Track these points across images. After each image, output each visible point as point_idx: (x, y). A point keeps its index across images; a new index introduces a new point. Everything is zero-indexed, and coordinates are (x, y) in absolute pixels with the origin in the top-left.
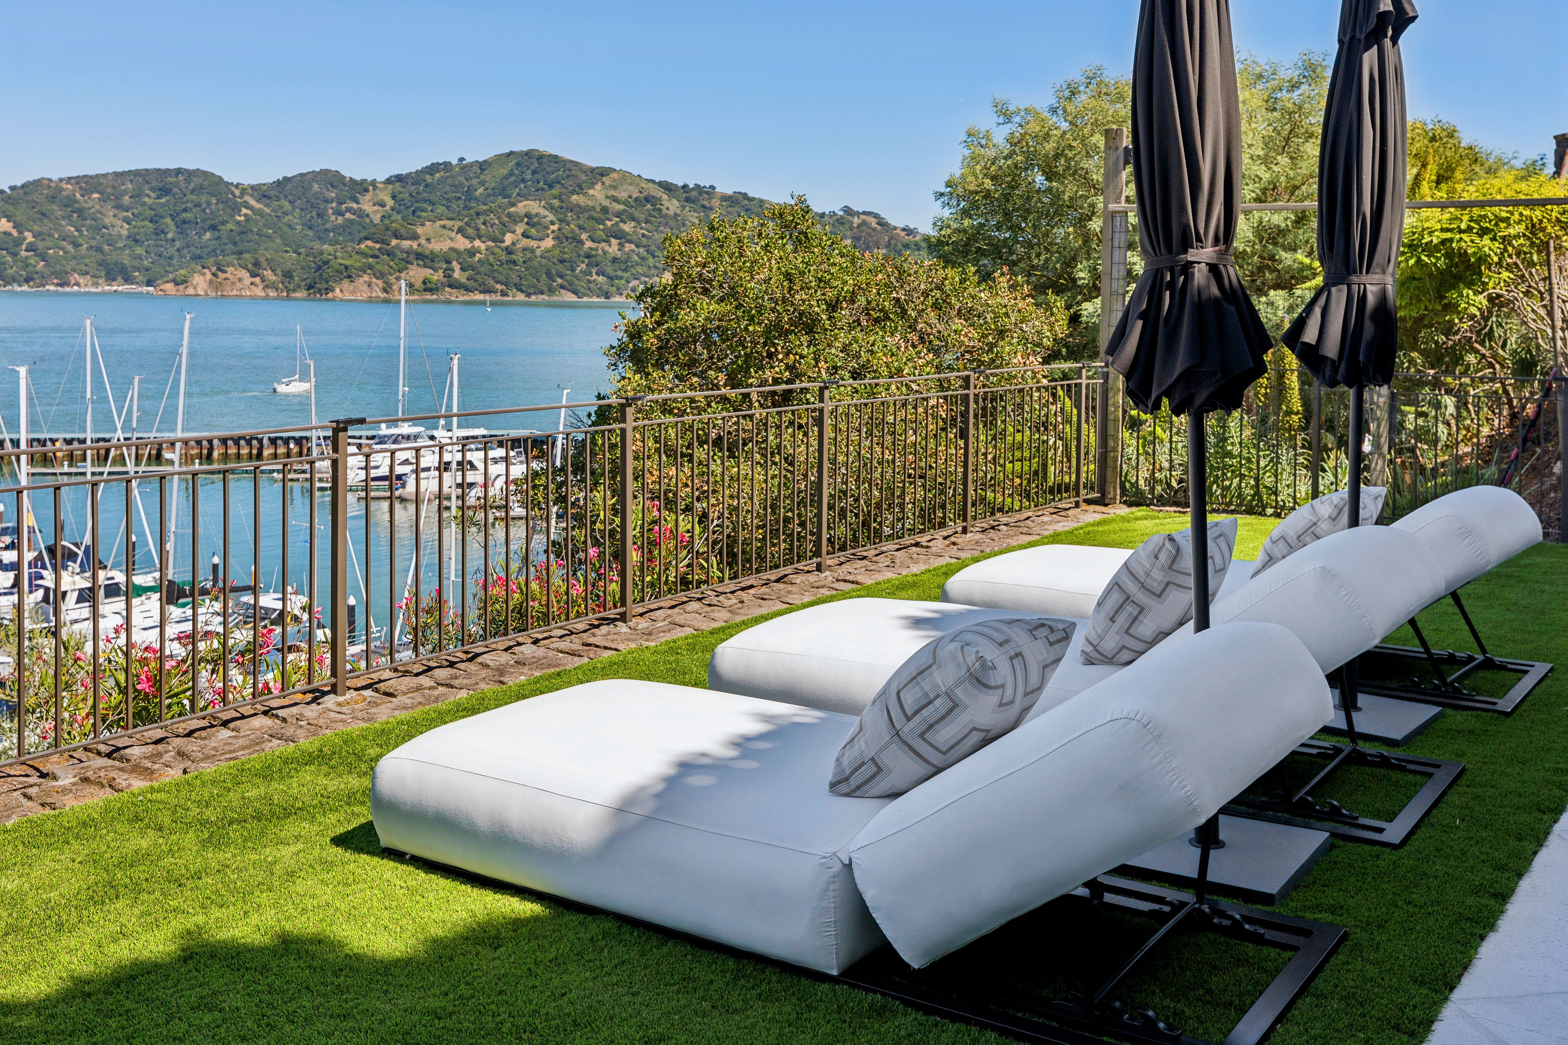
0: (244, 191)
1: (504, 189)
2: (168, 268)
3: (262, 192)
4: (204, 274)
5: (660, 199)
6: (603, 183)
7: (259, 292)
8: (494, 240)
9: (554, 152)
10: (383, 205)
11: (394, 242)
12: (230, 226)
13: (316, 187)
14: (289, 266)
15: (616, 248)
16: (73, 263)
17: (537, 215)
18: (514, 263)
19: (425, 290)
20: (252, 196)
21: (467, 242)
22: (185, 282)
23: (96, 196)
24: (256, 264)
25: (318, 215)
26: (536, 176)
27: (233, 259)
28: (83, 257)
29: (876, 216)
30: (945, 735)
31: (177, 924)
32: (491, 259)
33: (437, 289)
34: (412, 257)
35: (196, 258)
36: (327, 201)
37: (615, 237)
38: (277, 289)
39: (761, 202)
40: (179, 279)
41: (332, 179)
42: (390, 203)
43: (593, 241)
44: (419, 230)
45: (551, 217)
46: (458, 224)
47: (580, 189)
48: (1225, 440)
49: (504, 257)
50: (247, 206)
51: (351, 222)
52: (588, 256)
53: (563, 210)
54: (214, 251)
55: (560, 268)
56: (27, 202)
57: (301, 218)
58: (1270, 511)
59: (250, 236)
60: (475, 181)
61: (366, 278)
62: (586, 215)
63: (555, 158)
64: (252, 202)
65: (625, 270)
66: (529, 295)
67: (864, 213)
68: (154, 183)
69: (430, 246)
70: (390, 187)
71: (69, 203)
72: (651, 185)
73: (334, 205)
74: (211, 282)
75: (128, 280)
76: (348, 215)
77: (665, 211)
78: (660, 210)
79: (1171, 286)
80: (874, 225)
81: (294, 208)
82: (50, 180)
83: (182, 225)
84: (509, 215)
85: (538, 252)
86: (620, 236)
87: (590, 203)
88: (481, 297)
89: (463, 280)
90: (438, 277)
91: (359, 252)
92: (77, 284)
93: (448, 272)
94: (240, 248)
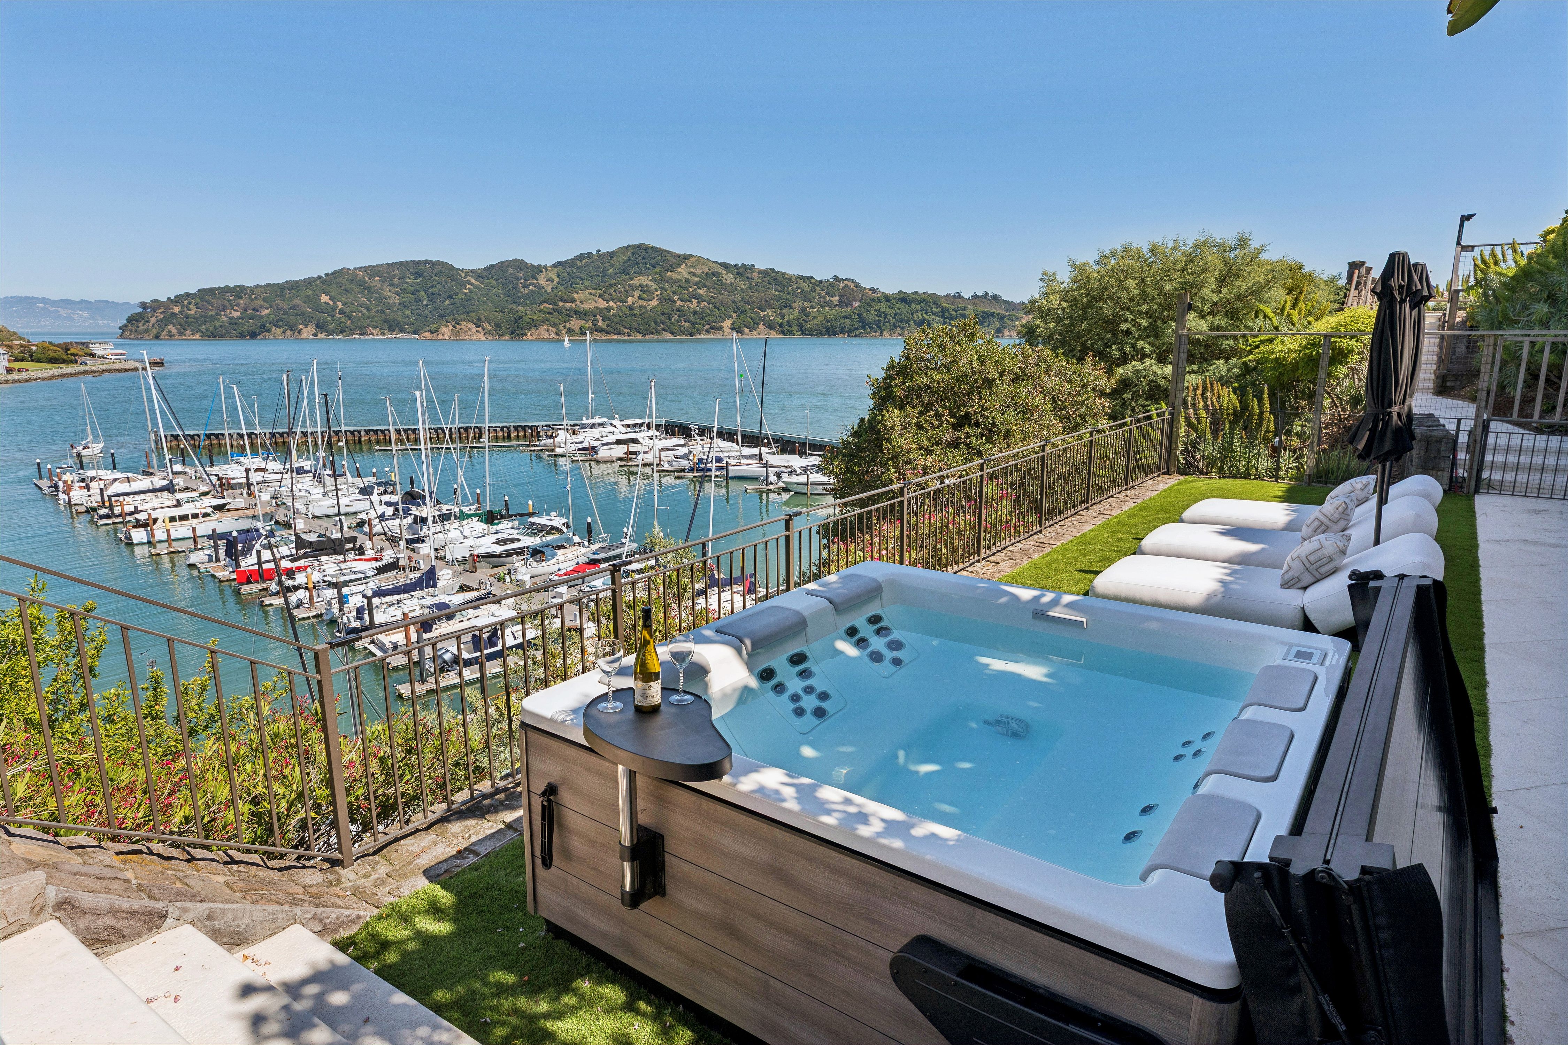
0: (467, 274)
1: (625, 269)
2: (424, 323)
3: (478, 274)
4: (448, 326)
5: (721, 274)
6: (686, 264)
8: (621, 301)
9: (655, 245)
10: (551, 280)
11: (561, 304)
12: (460, 296)
13: (510, 270)
14: (498, 320)
15: (696, 305)
16: (368, 321)
17: (647, 285)
18: (634, 315)
19: (582, 333)
20: (471, 276)
21: (606, 303)
22: (437, 331)
23: (377, 278)
24: (479, 319)
25: (513, 288)
26: (644, 260)
27: (464, 316)
28: (373, 317)
29: (854, 281)
32: (620, 313)
33: (588, 333)
34: (572, 313)
35: (442, 316)
36: (518, 279)
37: (695, 298)
38: (492, 335)
39: (783, 274)
40: (433, 330)
41: (519, 265)
42: (556, 279)
43: (681, 301)
44: (576, 296)
45: (655, 286)
46: (599, 292)
47: (672, 268)
49: (628, 312)
50: (470, 283)
51: (532, 291)
52: (679, 311)
53: (662, 282)
54: (452, 311)
55: (663, 318)
56: (336, 283)
57: (502, 290)
59: (473, 302)
60: (607, 265)
61: (545, 327)
62: (677, 285)
63: (655, 249)
64: (473, 281)
65: (702, 319)
66: (644, 335)
67: (847, 280)
68: (412, 270)
69: (584, 306)
70: (555, 268)
71: (361, 283)
72: (715, 265)
73: (521, 281)
75: (402, 331)
76: (531, 288)
77: (724, 281)
78: (721, 281)
80: (852, 287)
81: (498, 283)
82: (349, 269)
83: (432, 296)
84: (630, 286)
85: (648, 309)
86: (698, 297)
87: (679, 277)
88: (615, 337)
89: (604, 327)
90: (589, 324)
91: (541, 311)
92: (372, 334)
93: (594, 322)
94: (466, 309)
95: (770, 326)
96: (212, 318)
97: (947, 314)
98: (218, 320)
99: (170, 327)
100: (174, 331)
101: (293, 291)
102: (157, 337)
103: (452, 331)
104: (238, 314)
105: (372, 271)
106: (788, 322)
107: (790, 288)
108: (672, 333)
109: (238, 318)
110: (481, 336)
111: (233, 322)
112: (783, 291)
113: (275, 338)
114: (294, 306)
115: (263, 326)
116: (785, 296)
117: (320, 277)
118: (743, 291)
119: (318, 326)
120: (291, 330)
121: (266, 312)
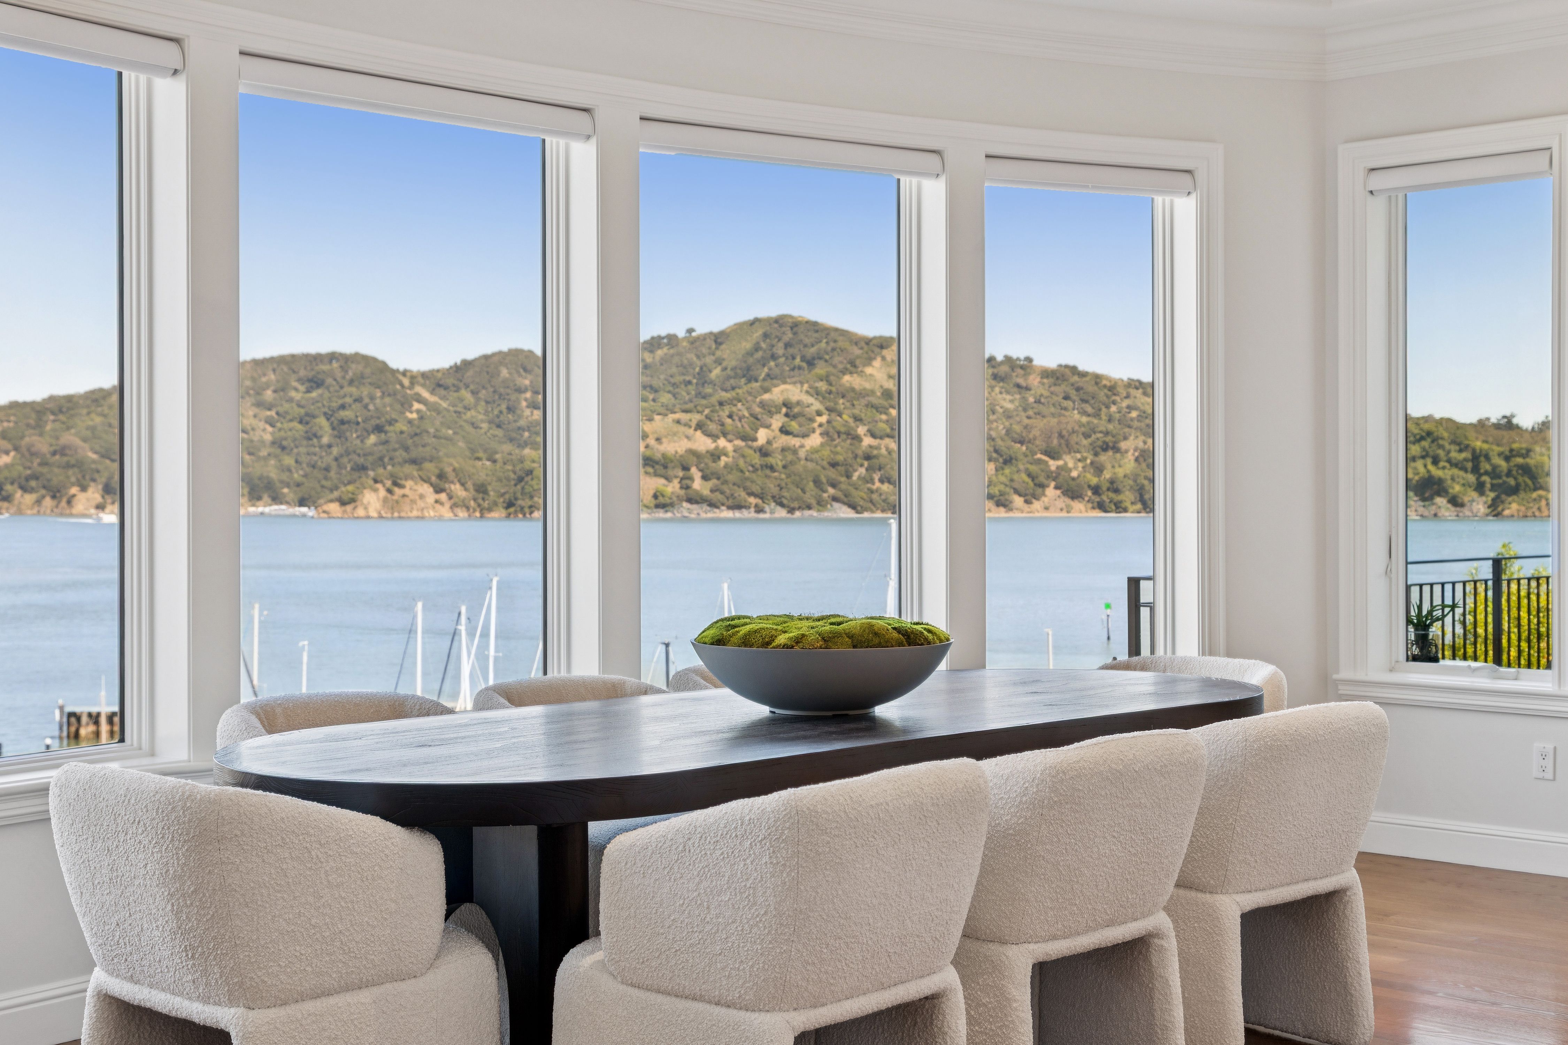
0: (414, 378)
1: (748, 369)
2: (324, 482)
3: (437, 381)
4: (376, 490)
8: (744, 438)
9: (813, 317)
12: (401, 426)
13: (504, 373)
14: (482, 477)
17: (798, 403)
18: (772, 468)
19: (657, 506)
20: (423, 386)
21: (708, 441)
22: (353, 500)
24: (441, 476)
25: (509, 409)
26: (791, 351)
27: (409, 469)
32: (741, 463)
33: (672, 505)
35: (363, 469)
36: (520, 390)
38: (468, 508)
40: (345, 498)
43: (873, 436)
44: (645, 427)
45: (817, 405)
46: (696, 418)
47: (853, 367)
49: (757, 460)
50: (420, 399)
52: (868, 457)
53: (831, 396)
54: (381, 459)
55: (832, 473)
57: (486, 413)
59: (427, 439)
60: (709, 359)
62: (863, 402)
63: (814, 326)
64: (425, 394)
66: (791, 511)
68: (302, 373)
69: (661, 448)
73: (528, 395)
75: (276, 499)
81: (478, 400)
83: (340, 427)
84: (761, 404)
85: (802, 454)
87: (866, 386)
88: (729, 514)
89: (706, 492)
90: (672, 488)
93: (686, 483)
94: (414, 454)
95: (1072, 492)
97: (1485, 466)
101: (62, 417)
103: (385, 500)
106: (1112, 482)
107: (1113, 408)
108: (853, 507)
110: (445, 511)
112: (1097, 415)
113: (20, 514)
114: (63, 447)
116: (1102, 424)
118: (1008, 415)
119: (108, 490)
120: (54, 497)
121: (6, 459)
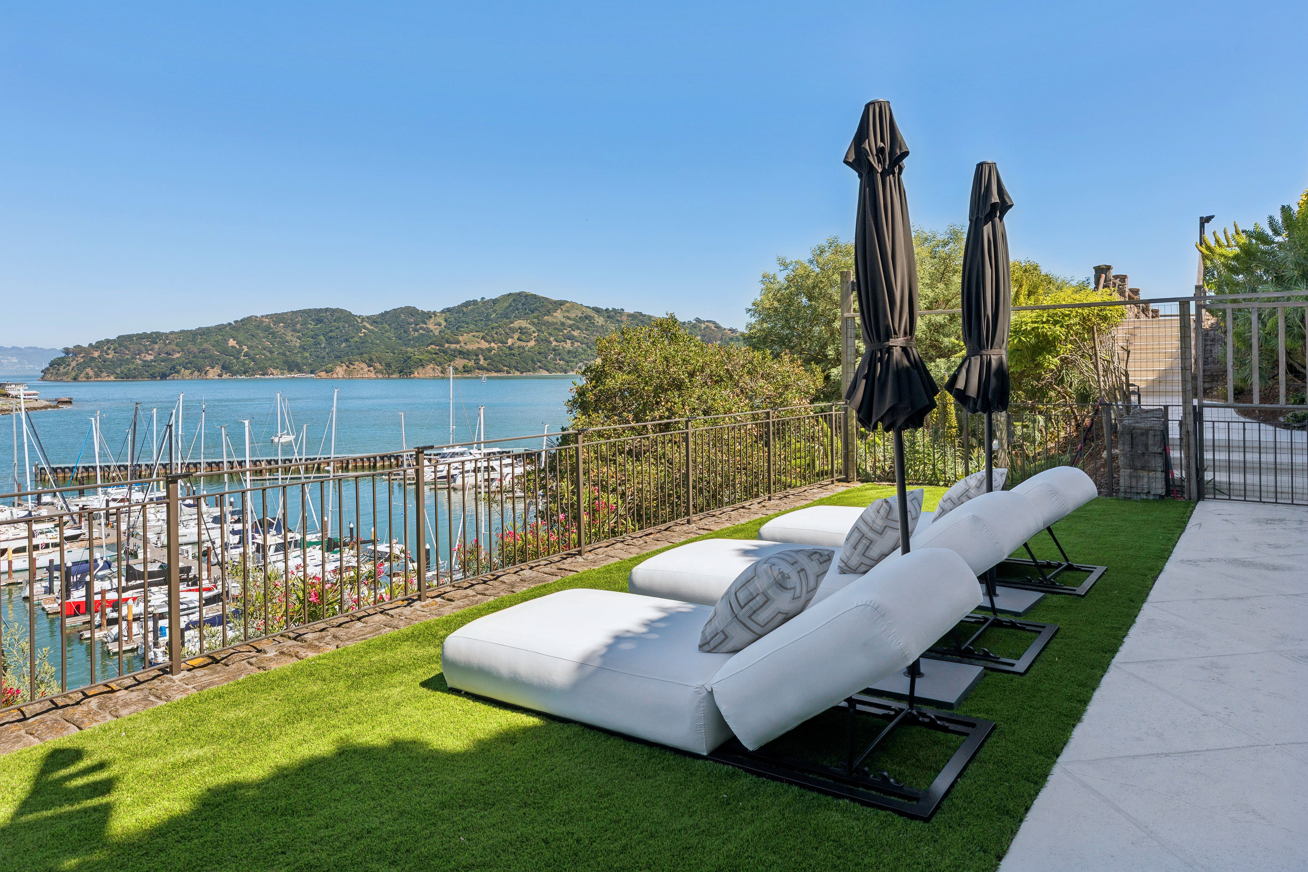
0: (363, 320)
1: (507, 314)
2: (322, 364)
3: (373, 320)
4: (342, 366)
5: (593, 317)
6: (562, 309)
7: (372, 375)
8: (502, 343)
9: (533, 292)
10: (440, 325)
11: (447, 345)
12: (356, 339)
13: (403, 316)
14: (389, 360)
15: (570, 345)
16: (269, 362)
17: (526, 328)
18: (514, 355)
19: (464, 371)
20: (367, 322)
21: (487, 344)
22: (331, 371)
23: (282, 325)
24: (371, 360)
25: (404, 331)
26: (525, 306)
27: (358, 357)
28: (275, 359)
29: (714, 323)
30: (763, 616)
31: (335, 735)
32: (501, 353)
33: (471, 371)
34: (457, 353)
35: (338, 357)
36: (409, 324)
37: (569, 339)
38: (382, 374)
39: (650, 317)
40: (328, 370)
41: (411, 311)
42: (444, 323)
43: (557, 341)
44: (461, 338)
45: (533, 329)
46: (483, 334)
47: (549, 313)
48: (915, 443)
49: (507, 352)
50: (365, 328)
51: (422, 335)
52: (554, 350)
53: (539, 325)
54: (347, 353)
55: (539, 357)
56: (244, 329)
57: (395, 334)
58: (941, 483)
59: (367, 345)
60: (490, 310)
61: (432, 366)
63: (535, 296)
64: (368, 326)
65: (575, 357)
66: (522, 373)
67: (707, 321)
68: (313, 317)
69: (467, 347)
70: (444, 315)
71: (267, 329)
72: (588, 310)
73: (413, 326)
74: (346, 370)
75: (300, 371)
76: (421, 331)
77: (596, 324)
78: (593, 323)
79: (881, 360)
80: (713, 328)
81: (391, 328)
82: (256, 317)
83: (330, 339)
84: (510, 328)
85: (526, 349)
86: (571, 338)
87: (555, 321)
88: (495, 374)
89: (486, 365)
90: (471, 363)
91: (428, 352)
92: (272, 374)
93: (477, 361)
94: (361, 351)
96: (127, 362)
98: (133, 363)
99: (89, 370)
100: (91, 373)
101: (204, 337)
102: (75, 379)
104: (152, 357)
105: (278, 318)
109: (152, 361)
111: (146, 364)
113: (183, 379)
114: (204, 349)
115: (174, 368)
117: (230, 324)
119: (224, 368)
120: (199, 371)
121: (178, 355)
